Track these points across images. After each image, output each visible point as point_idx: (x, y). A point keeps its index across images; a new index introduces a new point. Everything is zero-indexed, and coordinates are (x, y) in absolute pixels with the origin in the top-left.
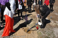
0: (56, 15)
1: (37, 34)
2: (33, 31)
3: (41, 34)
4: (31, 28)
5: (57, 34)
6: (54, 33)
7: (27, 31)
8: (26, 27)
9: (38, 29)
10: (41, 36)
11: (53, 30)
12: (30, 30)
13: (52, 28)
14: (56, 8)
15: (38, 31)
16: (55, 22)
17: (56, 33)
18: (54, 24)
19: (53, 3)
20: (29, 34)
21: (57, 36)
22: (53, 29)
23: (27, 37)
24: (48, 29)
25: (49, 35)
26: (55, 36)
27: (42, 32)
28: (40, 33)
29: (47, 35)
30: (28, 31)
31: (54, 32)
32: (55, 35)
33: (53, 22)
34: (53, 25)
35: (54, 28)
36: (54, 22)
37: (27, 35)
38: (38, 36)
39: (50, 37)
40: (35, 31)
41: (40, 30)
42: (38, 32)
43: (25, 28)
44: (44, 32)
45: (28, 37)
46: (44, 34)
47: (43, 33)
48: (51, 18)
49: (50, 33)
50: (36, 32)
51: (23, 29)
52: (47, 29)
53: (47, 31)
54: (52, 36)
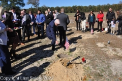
0: (117, 39)
1: (83, 70)
2: (77, 65)
4: (73, 60)
5: (116, 70)
6: (110, 68)
8: (66, 59)
10: (89, 72)
11: (110, 64)
12: (71, 64)
13: (109, 60)
15: (85, 64)
16: (115, 50)
17: (114, 67)
18: (113, 53)
20: (71, 69)
21: (114, 73)
22: (110, 62)
23: (66, 73)
24: (102, 61)
26: (112, 74)
27: (91, 67)
28: (89, 68)
29: (98, 71)
30: (68, 65)
31: (111, 66)
32: (113, 71)
33: (111, 50)
34: (112, 55)
35: (113, 59)
36: (113, 50)
37: (66, 70)
38: (84, 72)
39: (103, 74)
40: (80, 65)
41: (88, 64)
42: (85, 66)
44: (95, 67)
45: (68, 74)
46: (94, 70)
48: (109, 43)
49: (104, 68)
50: (82, 66)
53: (101, 65)
54: (108, 73)
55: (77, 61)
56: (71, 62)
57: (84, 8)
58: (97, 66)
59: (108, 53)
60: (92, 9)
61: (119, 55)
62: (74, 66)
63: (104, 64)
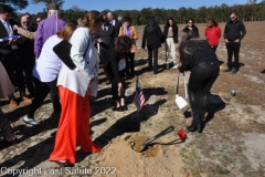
0: (250, 84)
1: (180, 159)
2: (165, 148)
3: (196, 157)
5: (258, 157)
6: (244, 152)
7: (142, 147)
8: (139, 134)
9: (183, 139)
10: (196, 165)
11: (243, 142)
13: (239, 135)
14: (250, 55)
15: (183, 145)
16: (249, 111)
17: (252, 151)
18: (247, 117)
19: (240, 37)
20: (152, 158)
21: (255, 166)
22: (243, 139)
23: (142, 170)
24: (224, 137)
25: (227, 160)
27: (198, 152)
28: (193, 153)
29: (217, 162)
30: (145, 149)
31: (245, 149)
33: (240, 111)
34: (243, 121)
35: (247, 132)
36: (244, 110)
37: (141, 162)
38: (183, 165)
39: (229, 168)
40: (172, 147)
41: (191, 144)
42: (183, 149)
43: (134, 134)
44: (208, 152)
45: (148, 170)
46: (207, 159)
47: (202, 153)
48: (234, 95)
49: (229, 152)
50: (176, 149)
51: (126, 139)
52: (220, 138)
53: (221, 146)
54: (239, 166)
58: (212, 148)
59: (234, 117)
61: (259, 121)
62: (161, 151)
63: (228, 144)
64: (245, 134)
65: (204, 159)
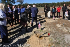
0: (68, 22)
1: (48, 40)
2: (45, 37)
4: (43, 35)
5: (68, 40)
6: (64, 39)
10: (52, 42)
11: (65, 37)
12: (42, 37)
15: (50, 37)
16: (67, 29)
17: (66, 39)
18: (66, 30)
20: (41, 40)
21: (67, 42)
23: (39, 42)
24: (60, 35)
25: (60, 41)
26: (65, 43)
27: (53, 39)
28: (52, 39)
29: (58, 41)
30: (40, 37)
31: (65, 38)
32: (66, 41)
33: (65, 29)
34: (65, 31)
35: (66, 34)
36: (66, 29)
37: (39, 40)
38: (49, 42)
39: (60, 43)
40: (47, 37)
41: (52, 37)
42: (50, 38)
46: (55, 41)
48: (64, 25)
49: (61, 39)
54: (63, 42)
55: (45, 35)
56: (42, 35)
57: (49, 4)
58: (57, 38)
59: (63, 30)
60: (54, 5)
61: (69, 31)
62: (44, 38)
63: (61, 37)
64: (65, 35)
65: (54, 40)
